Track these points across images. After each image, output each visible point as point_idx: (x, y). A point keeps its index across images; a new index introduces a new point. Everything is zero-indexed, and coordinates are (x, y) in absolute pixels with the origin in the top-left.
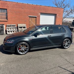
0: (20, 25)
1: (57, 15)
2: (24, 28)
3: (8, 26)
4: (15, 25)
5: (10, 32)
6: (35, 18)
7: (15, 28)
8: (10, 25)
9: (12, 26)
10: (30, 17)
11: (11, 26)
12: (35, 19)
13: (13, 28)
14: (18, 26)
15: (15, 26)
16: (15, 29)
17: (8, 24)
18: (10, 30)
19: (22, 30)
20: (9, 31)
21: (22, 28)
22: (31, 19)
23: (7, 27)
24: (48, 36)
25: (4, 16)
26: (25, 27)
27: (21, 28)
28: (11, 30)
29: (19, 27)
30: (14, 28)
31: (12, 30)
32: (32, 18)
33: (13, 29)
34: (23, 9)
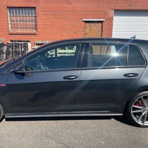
3: (37, 44)
10: (86, 22)
12: (101, 26)
17: (38, 40)
19: (65, 53)
22: (91, 27)
25: (31, 23)
32: (93, 24)
34: (70, 3)
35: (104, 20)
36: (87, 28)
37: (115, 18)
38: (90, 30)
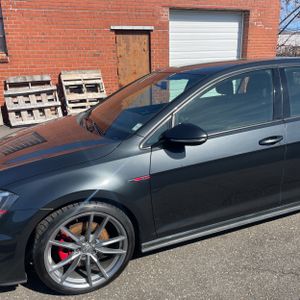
0: (70, 77)
1: (252, 14)
2: (94, 88)
3: (13, 85)
4: (47, 78)
5: (24, 114)
6: (145, 38)
7: (49, 93)
8: (20, 80)
9: (35, 84)
10: (117, 32)
11: (25, 84)
12: (146, 41)
13: (38, 94)
14: (65, 84)
15: (48, 83)
16: (50, 97)
17: (13, 75)
18: (22, 105)
19: (84, 101)
20: (18, 112)
21: (81, 92)
22: (127, 42)
23: (6, 89)
24: (261, 143)
26: (97, 85)
27: (78, 89)
28: (28, 106)
29: (67, 87)
30: (44, 96)
31: (34, 103)
32: (130, 37)
33: (39, 98)
35: (152, 28)
36: (120, 45)
37: (172, 24)
38: (128, 49)
